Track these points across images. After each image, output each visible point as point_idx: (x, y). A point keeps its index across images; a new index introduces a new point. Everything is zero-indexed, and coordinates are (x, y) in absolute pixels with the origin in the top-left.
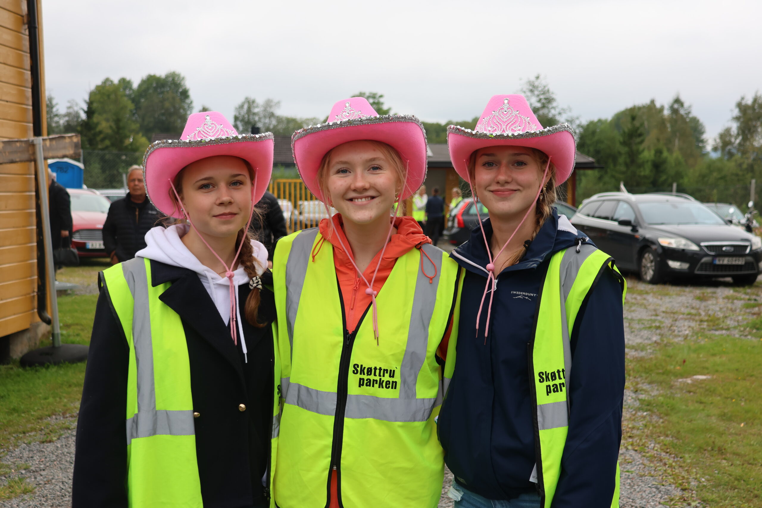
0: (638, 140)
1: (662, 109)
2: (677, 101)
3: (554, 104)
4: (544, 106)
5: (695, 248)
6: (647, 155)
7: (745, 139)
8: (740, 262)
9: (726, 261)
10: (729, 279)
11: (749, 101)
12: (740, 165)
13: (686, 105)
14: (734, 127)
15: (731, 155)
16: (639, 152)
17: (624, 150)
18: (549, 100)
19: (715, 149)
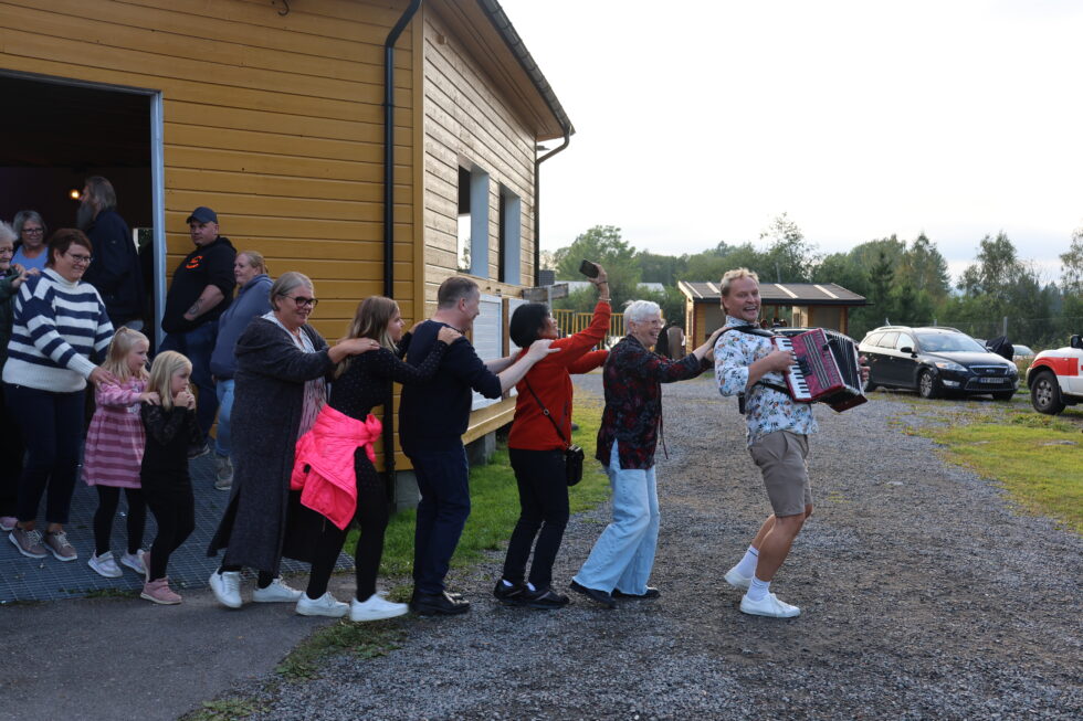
0: (888, 277)
1: (903, 245)
2: (922, 238)
3: (802, 241)
4: (791, 243)
5: (964, 370)
6: (897, 291)
7: (990, 277)
8: (1000, 381)
9: (989, 380)
10: (990, 396)
11: (994, 240)
12: (986, 303)
13: (931, 242)
14: (980, 265)
15: (977, 293)
16: (888, 289)
17: (873, 286)
18: (796, 237)
19: (960, 287)
